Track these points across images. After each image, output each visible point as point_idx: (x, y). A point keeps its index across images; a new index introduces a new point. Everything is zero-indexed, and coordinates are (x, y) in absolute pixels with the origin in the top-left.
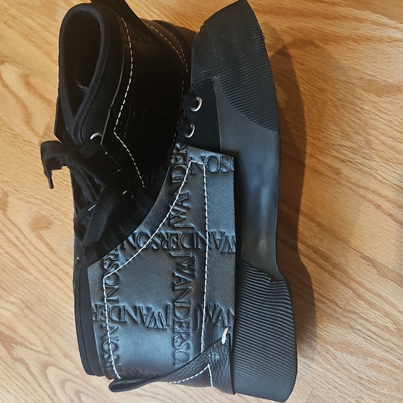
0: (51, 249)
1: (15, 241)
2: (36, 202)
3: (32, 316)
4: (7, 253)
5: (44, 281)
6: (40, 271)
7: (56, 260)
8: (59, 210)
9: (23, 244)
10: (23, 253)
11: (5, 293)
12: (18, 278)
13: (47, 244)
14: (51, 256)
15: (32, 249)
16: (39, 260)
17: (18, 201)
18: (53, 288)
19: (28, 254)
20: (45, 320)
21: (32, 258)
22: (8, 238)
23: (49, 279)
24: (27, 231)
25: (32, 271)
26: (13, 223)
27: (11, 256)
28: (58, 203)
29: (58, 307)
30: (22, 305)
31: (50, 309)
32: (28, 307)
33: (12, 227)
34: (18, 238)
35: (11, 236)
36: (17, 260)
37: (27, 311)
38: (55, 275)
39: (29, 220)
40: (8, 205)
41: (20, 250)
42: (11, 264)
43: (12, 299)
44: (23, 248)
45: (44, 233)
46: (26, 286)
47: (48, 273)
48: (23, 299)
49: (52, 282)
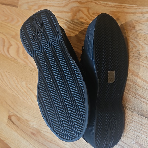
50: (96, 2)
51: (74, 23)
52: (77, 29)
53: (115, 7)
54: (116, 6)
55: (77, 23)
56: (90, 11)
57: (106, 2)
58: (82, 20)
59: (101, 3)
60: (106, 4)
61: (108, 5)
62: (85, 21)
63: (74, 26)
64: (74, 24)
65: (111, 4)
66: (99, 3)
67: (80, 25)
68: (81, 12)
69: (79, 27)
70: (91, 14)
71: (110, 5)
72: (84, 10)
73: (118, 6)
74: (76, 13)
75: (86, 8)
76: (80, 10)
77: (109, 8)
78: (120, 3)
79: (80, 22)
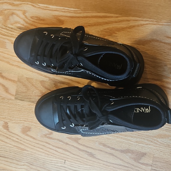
0: (34, 138)
1: (17, 140)
2: (21, 122)
3: (34, 167)
4: (14, 146)
5: (34, 152)
6: (32, 148)
7: (37, 142)
8: (32, 122)
9: (21, 140)
10: (22, 144)
11: (19, 162)
12: (23, 154)
13: (31, 137)
14: (34, 141)
15: (25, 141)
16: (30, 144)
17: (13, 124)
18: (39, 153)
19: (24, 144)
20: (40, 167)
21: (26, 145)
22: (13, 140)
23: (37, 150)
24: (21, 134)
25: (28, 150)
26: (13, 133)
27: (17, 147)
28: (31, 120)
29: (44, 160)
30: (28, 165)
31: (41, 162)
32: (31, 164)
33: (13, 135)
34: (18, 139)
35: (14, 139)
36: (20, 148)
37: (31, 166)
38: (39, 148)
39: (20, 130)
40: (9, 127)
41: (20, 143)
42: (18, 150)
43: (23, 164)
44: (21, 142)
45: (28, 133)
46: (27, 156)
47: (35, 148)
48: (28, 162)
49: (38, 151)
50: (33, 4)
51: (8, 28)
52: (14, 35)
53: (58, 11)
54: (58, 10)
55: (12, 28)
56: (27, 14)
57: (45, 5)
58: (19, 25)
59: (39, 6)
60: (46, 7)
61: (48, 9)
62: (22, 26)
63: (8, 31)
64: (8, 30)
65: (52, 7)
66: (37, 6)
67: (17, 30)
68: (14, 16)
69: (15, 32)
70: (30, 18)
71: (51, 9)
72: (20, 13)
73: (61, 10)
74: (8, 17)
75: (21, 10)
76: (13, 13)
77: (51, 12)
78: (63, 7)
79: (15, 27)
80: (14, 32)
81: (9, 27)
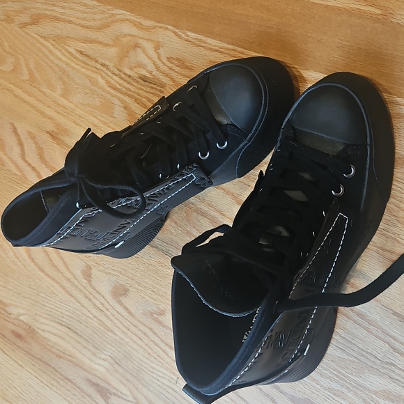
0: (130, 313)
1: (101, 307)
2: (114, 273)
3: (121, 370)
4: (95, 317)
5: (127, 340)
6: (123, 332)
7: (135, 322)
8: (133, 279)
9: (107, 309)
10: (107, 317)
11: (97, 351)
12: (107, 338)
13: (126, 309)
14: (130, 318)
15: (115, 313)
16: (121, 322)
17: (99, 273)
18: (135, 346)
19: (112, 318)
20: (131, 374)
21: (115, 321)
22: (95, 305)
23: (131, 339)
24: (109, 298)
25: (117, 332)
26: (97, 291)
27: (99, 320)
28: (132, 274)
29: (141, 362)
30: (112, 362)
32: (117, 363)
33: (97, 295)
34: (102, 304)
35: (97, 303)
36: (104, 323)
37: (116, 366)
38: (136, 335)
39: (110, 289)
40: (92, 276)
41: (106, 314)
42: (99, 326)
43: (103, 356)
44: (108, 313)
45: (122, 299)
46: (113, 345)
47: (129, 333)
48: (112, 356)
49: (134, 341)
50: (177, 31)
51: (123, 76)
52: (131, 91)
53: (221, 52)
54: (222, 50)
55: (130, 76)
56: (161, 51)
57: (200, 37)
58: (144, 72)
59: (188, 36)
60: (200, 41)
61: (204, 45)
62: (148, 75)
63: (121, 82)
64: (122, 78)
65: (211, 42)
66: (183, 36)
67: (137, 82)
68: (139, 50)
69: (134, 86)
70: (165, 60)
71: (209, 46)
72: (149, 47)
73: (227, 51)
74: (128, 52)
75: (153, 41)
76: (138, 44)
77: (207, 52)
78: (233, 44)
79: (136, 75)
80: (132, 85)
81: (125, 74)
